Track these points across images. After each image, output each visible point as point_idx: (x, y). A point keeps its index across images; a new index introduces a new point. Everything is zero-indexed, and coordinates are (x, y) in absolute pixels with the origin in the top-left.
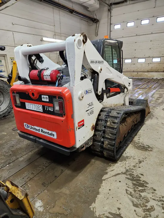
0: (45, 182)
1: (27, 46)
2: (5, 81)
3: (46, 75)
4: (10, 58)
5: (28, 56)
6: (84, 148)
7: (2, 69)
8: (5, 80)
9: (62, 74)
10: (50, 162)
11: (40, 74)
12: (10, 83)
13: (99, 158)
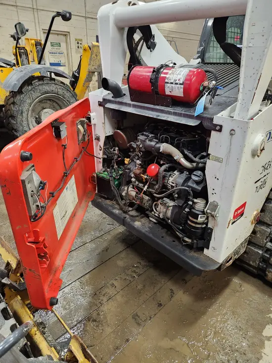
0: (138, 314)
1: (127, 5)
2: (66, 84)
3: (172, 81)
4: (75, 40)
5: (126, 30)
6: (231, 262)
7: (61, 59)
8: (67, 82)
9: (214, 82)
10: (147, 266)
11: (156, 78)
12: (74, 89)
13: (252, 279)
